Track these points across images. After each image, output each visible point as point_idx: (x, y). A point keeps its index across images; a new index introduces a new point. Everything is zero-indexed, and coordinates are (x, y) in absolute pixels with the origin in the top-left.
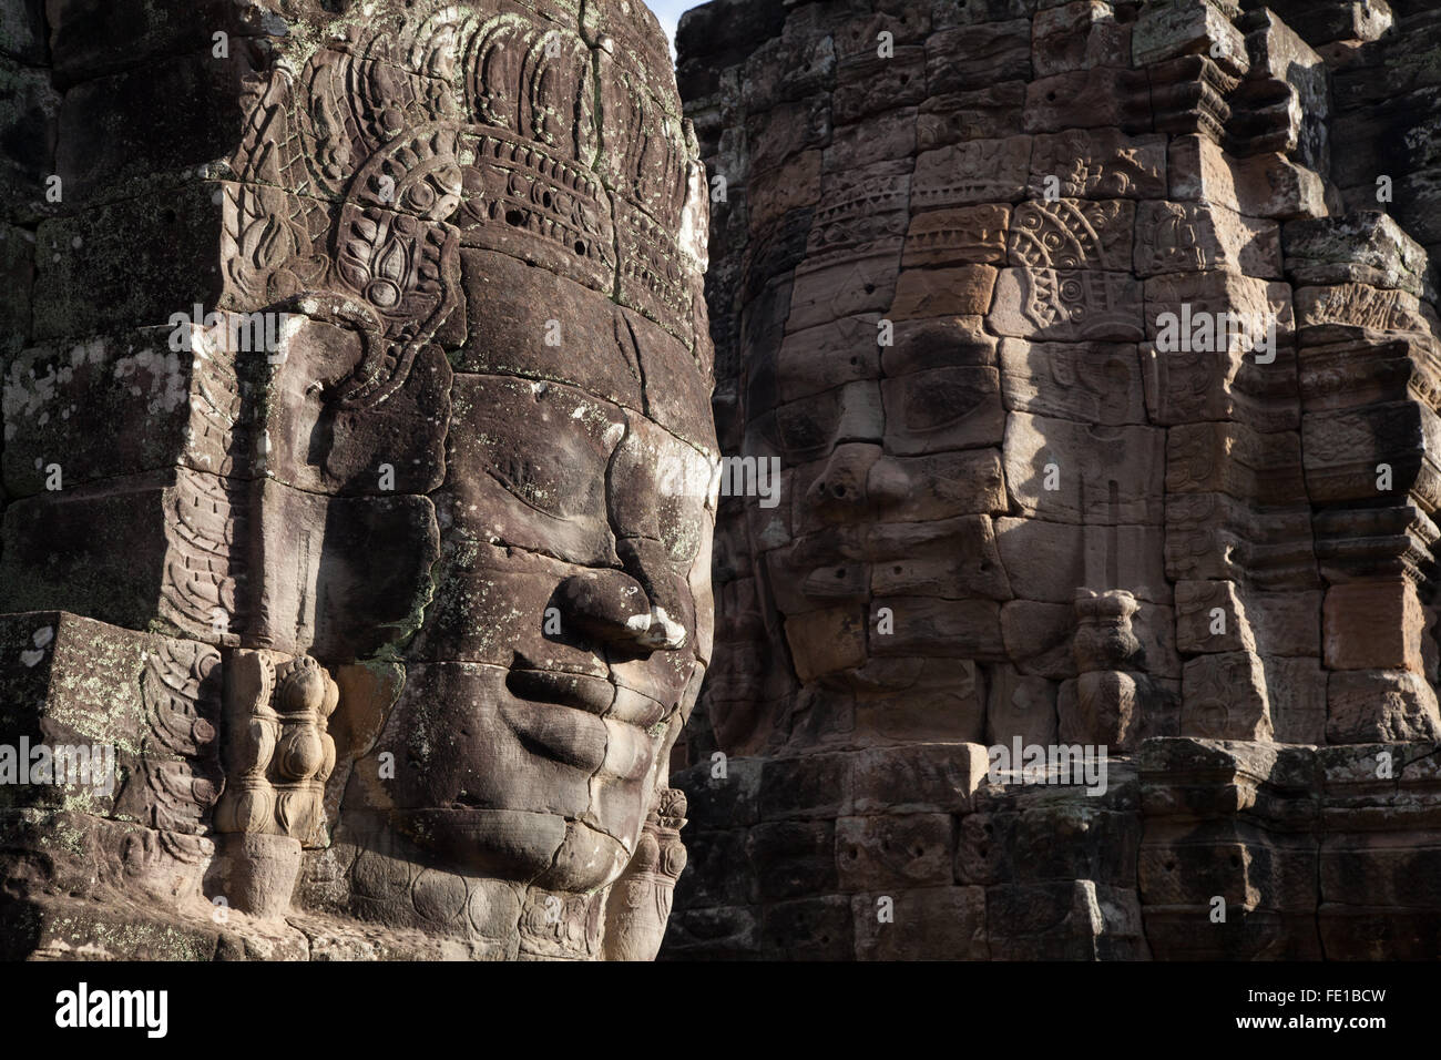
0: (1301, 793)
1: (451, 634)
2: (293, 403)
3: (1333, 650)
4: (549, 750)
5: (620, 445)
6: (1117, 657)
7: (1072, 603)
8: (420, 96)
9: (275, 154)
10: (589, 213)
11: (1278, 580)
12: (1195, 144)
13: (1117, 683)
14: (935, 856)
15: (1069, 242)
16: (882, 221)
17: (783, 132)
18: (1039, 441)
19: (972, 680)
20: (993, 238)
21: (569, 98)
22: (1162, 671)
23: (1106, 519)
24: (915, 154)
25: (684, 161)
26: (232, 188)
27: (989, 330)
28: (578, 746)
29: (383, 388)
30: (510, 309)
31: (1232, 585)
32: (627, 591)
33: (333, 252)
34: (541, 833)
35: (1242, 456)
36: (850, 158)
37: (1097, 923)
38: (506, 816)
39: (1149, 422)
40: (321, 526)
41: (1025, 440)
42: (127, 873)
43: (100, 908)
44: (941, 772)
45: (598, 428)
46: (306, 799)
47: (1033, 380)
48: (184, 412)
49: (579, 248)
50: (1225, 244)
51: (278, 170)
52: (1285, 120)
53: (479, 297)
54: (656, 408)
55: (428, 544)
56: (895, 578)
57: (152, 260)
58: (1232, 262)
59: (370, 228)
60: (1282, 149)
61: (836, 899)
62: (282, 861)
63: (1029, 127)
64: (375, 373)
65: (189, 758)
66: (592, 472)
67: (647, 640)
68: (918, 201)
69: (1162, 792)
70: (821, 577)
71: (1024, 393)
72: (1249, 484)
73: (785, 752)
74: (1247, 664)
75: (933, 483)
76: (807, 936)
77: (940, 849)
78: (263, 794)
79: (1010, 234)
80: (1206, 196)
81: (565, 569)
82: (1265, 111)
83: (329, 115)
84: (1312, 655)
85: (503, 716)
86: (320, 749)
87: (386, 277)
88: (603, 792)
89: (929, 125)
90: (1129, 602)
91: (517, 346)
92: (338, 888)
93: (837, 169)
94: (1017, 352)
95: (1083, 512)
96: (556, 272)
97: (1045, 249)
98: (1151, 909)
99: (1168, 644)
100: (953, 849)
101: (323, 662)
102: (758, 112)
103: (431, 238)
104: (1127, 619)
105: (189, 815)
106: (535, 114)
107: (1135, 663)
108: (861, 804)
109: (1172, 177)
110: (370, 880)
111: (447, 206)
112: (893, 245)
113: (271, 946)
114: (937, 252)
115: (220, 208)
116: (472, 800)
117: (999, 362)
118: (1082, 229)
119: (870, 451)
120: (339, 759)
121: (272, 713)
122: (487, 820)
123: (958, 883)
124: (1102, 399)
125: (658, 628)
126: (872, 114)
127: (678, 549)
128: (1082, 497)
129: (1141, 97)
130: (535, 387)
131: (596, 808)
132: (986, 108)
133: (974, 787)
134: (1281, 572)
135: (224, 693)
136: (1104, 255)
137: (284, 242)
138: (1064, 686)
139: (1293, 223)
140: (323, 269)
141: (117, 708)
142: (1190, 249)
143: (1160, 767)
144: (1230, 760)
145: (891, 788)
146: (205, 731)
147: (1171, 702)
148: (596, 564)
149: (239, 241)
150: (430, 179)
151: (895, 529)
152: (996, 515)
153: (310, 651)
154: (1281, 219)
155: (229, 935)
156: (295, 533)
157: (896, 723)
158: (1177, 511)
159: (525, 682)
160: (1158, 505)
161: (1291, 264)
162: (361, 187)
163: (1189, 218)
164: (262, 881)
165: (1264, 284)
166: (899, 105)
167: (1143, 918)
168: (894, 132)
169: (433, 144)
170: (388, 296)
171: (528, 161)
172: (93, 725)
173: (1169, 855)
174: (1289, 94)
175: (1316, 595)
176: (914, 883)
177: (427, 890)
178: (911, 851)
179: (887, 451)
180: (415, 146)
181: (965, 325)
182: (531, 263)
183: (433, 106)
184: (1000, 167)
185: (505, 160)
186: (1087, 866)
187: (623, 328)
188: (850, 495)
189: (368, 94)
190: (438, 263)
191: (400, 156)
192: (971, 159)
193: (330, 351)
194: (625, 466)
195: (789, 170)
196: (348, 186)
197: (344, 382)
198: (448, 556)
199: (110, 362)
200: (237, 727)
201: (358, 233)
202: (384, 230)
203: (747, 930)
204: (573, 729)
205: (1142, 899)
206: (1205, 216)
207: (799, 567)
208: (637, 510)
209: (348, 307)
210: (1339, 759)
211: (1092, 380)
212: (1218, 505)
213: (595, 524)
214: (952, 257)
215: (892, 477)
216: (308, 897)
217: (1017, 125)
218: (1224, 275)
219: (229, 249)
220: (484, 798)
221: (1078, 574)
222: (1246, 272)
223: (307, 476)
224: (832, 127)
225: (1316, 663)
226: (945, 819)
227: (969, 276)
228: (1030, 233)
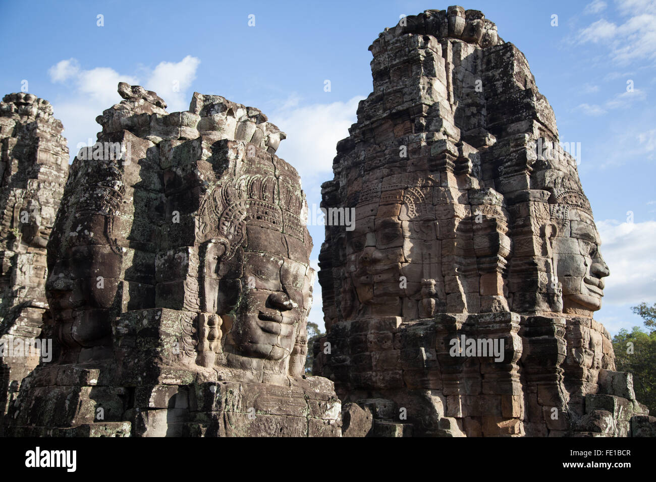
0: (473, 325)
1: (245, 308)
2: (211, 261)
3: (482, 291)
4: (267, 331)
5: (282, 265)
6: (431, 295)
7: (420, 282)
8: (237, 194)
9: (206, 209)
10: (276, 215)
11: (469, 275)
12: (446, 173)
13: (431, 301)
14: (389, 343)
15: (418, 198)
16: (375, 194)
17: (354, 174)
18: (411, 245)
19: (398, 302)
20: (400, 198)
21: (271, 190)
22: (442, 297)
23: (428, 262)
24: (382, 178)
25: (301, 200)
26: (197, 217)
27: (399, 219)
28: (274, 330)
29: (230, 257)
30: (257, 238)
31: (457, 277)
32: (284, 296)
33: (219, 229)
34: (266, 348)
35: (459, 246)
36: (368, 179)
37: (425, 357)
38: (259, 345)
39: (437, 239)
40: (218, 286)
41: (408, 245)
42: (178, 360)
43: (172, 368)
44: (390, 323)
45: (277, 262)
46: (217, 343)
47: (410, 231)
48: (187, 265)
49: (274, 223)
50: (454, 197)
51: (207, 213)
52: (468, 167)
53: (250, 236)
54: (291, 256)
55: (240, 289)
56: (379, 278)
57: (183, 233)
58: (456, 201)
59: (226, 223)
60: (468, 173)
61: (368, 353)
62: (211, 357)
63: (408, 171)
64: (228, 254)
65: (191, 336)
66: (276, 271)
67: (288, 307)
68: (383, 189)
69: (440, 326)
70: (363, 278)
71: (408, 234)
72: (462, 252)
73: (357, 319)
74: (461, 295)
75: (387, 256)
76: (362, 362)
77: (390, 341)
78: (206, 343)
79: (404, 197)
80: (449, 186)
81: (270, 292)
82: (463, 165)
83: (217, 200)
84: (477, 292)
85: (257, 324)
86: (218, 333)
87: (230, 233)
88: (281, 339)
89: (385, 171)
90: (433, 282)
91: (258, 246)
92: (224, 361)
93: (365, 182)
94: (406, 224)
95: (423, 261)
96: (268, 228)
97: (412, 200)
98: (439, 353)
99: (443, 291)
100: (393, 341)
101: (219, 314)
102: (348, 169)
103: (240, 224)
104: (433, 286)
105: (192, 348)
106: (264, 195)
107: (435, 296)
108: (373, 331)
109: (441, 181)
110: (231, 359)
111: (243, 217)
112: (377, 200)
113: (208, 374)
114: (387, 201)
115: (194, 222)
116: (251, 342)
117: (401, 227)
118: (421, 194)
119: (373, 248)
120: (223, 335)
121: (208, 326)
122: (255, 346)
123: (395, 349)
124: (427, 234)
125: (290, 304)
126: (372, 169)
127: (298, 286)
128: (422, 257)
129: (433, 163)
130: (262, 254)
131: (279, 343)
132: (399, 167)
133: (398, 326)
134: (470, 273)
135: (198, 322)
136: (426, 200)
137: (208, 228)
138: (420, 302)
139: (471, 191)
140: (216, 233)
141: (175, 327)
142: (446, 198)
143: (439, 320)
144: (455, 318)
145: (379, 328)
146: (194, 330)
147: (444, 305)
148: (278, 291)
149: (199, 228)
150: (239, 212)
151: (379, 267)
152: (402, 263)
153: (217, 313)
154: (468, 190)
155: (199, 372)
156: (212, 288)
157: (381, 312)
158: (445, 260)
159: (262, 317)
160: (440, 259)
161: (470, 200)
162: (225, 215)
163: (445, 191)
164: (207, 360)
165: (464, 205)
166: (379, 167)
167: (437, 355)
168: (378, 173)
169: (240, 204)
170: (231, 237)
171: (262, 205)
172: (170, 331)
173: (442, 341)
174: (468, 161)
175: (478, 278)
176: (385, 349)
177: (243, 361)
178: (384, 342)
179: (377, 249)
180: (236, 205)
181: (393, 218)
182: (262, 227)
183: (240, 196)
184: (401, 181)
185: (256, 206)
186: (423, 344)
187: (284, 239)
188: (368, 259)
189: (226, 195)
190: (241, 229)
191: (233, 207)
192: (395, 179)
193: (218, 250)
194: (283, 269)
195: (355, 182)
196: (222, 215)
197: (222, 256)
198: (244, 291)
199: (174, 255)
200: (201, 329)
201: (224, 224)
202: (229, 223)
203: (349, 361)
204: (273, 326)
205: (436, 351)
206: (449, 190)
207: (359, 276)
208: (286, 279)
209: (221, 240)
210: (482, 317)
211: (424, 230)
212: (453, 259)
213: (277, 282)
214: (390, 202)
215: (378, 255)
216: (218, 363)
217: (405, 171)
218: (453, 204)
219: (197, 230)
220: (253, 342)
221: (422, 276)
222: (459, 203)
223: (214, 276)
224: (364, 172)
225: (478, 294)
226: (391, 334)
227: (394, 207)
228: (408, 196)
